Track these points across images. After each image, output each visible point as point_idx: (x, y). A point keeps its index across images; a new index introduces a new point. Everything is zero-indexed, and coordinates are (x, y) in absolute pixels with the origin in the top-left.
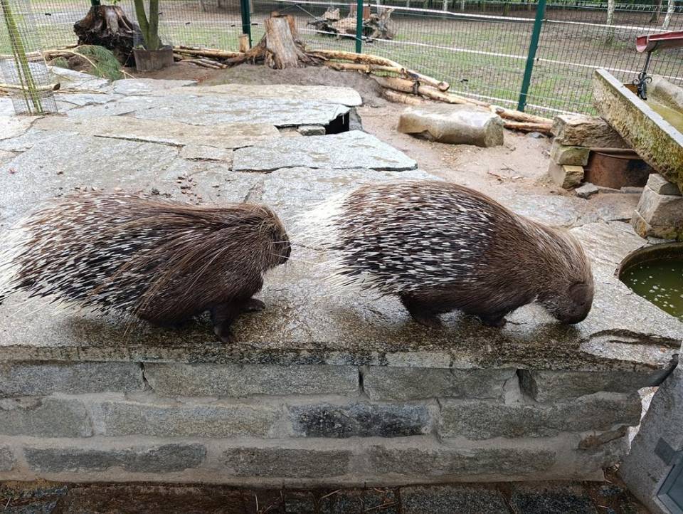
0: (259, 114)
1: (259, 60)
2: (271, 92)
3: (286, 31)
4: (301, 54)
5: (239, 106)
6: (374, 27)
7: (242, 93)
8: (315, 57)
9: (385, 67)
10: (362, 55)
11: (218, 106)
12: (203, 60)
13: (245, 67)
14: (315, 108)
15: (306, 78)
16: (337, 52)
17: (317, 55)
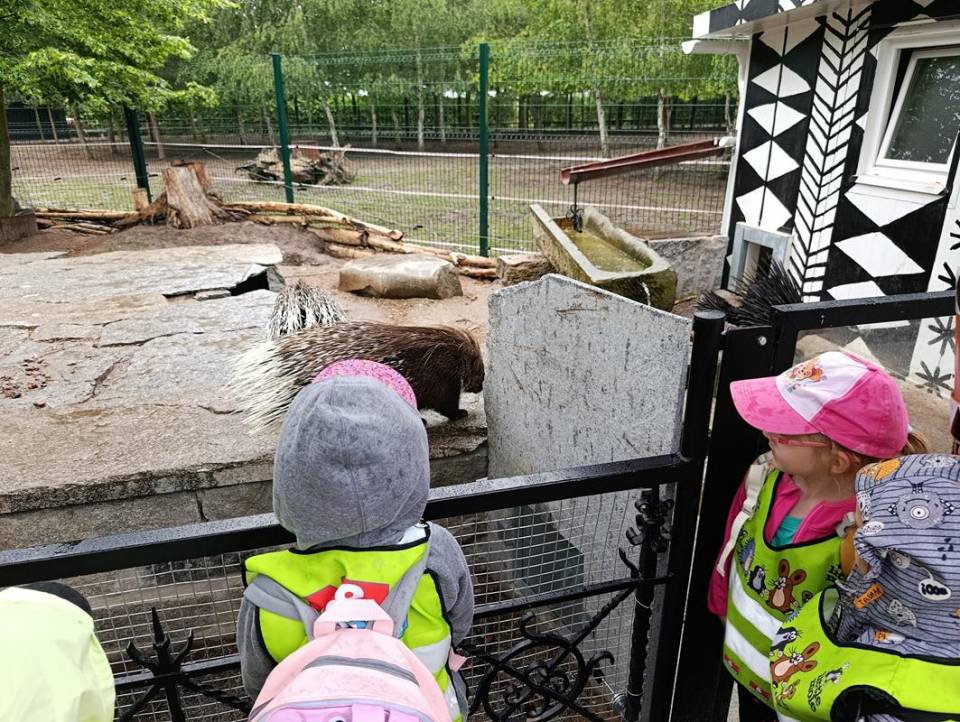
0: (144, 284)
1: (159, 219)
2: (165, 257)
3: (192, 182)
4: (216, 208)
5: (119, 276)
7: (127, 261)
8: (235, 211)
9: (324, 218)
10: (294, 206)
11: (90, 278)
12: (82, 224)
13: (140, 229)
14: (221, 270)
15: (223, 237)
16: (264, 204)
17: (237, 209)
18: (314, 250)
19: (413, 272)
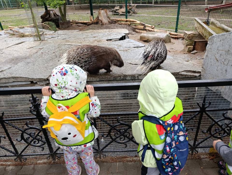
0: (100, 37)
1: (97, 23)
2: (102, 31)
3: (104, 14)
4: (109, 20)
5: (94, 35)
6: (131, 11)
7: (94, 32)
8: (114, 21)
9: (135, 23)
10: (128, 19)
11: (89, 36)
12: (79, 24)
13: (93, 25)
14: (116, 35)
15: (111, 27)
16: (120, 19)
17: (114, 20)
18: (132, 31)
19: (159, 36)
